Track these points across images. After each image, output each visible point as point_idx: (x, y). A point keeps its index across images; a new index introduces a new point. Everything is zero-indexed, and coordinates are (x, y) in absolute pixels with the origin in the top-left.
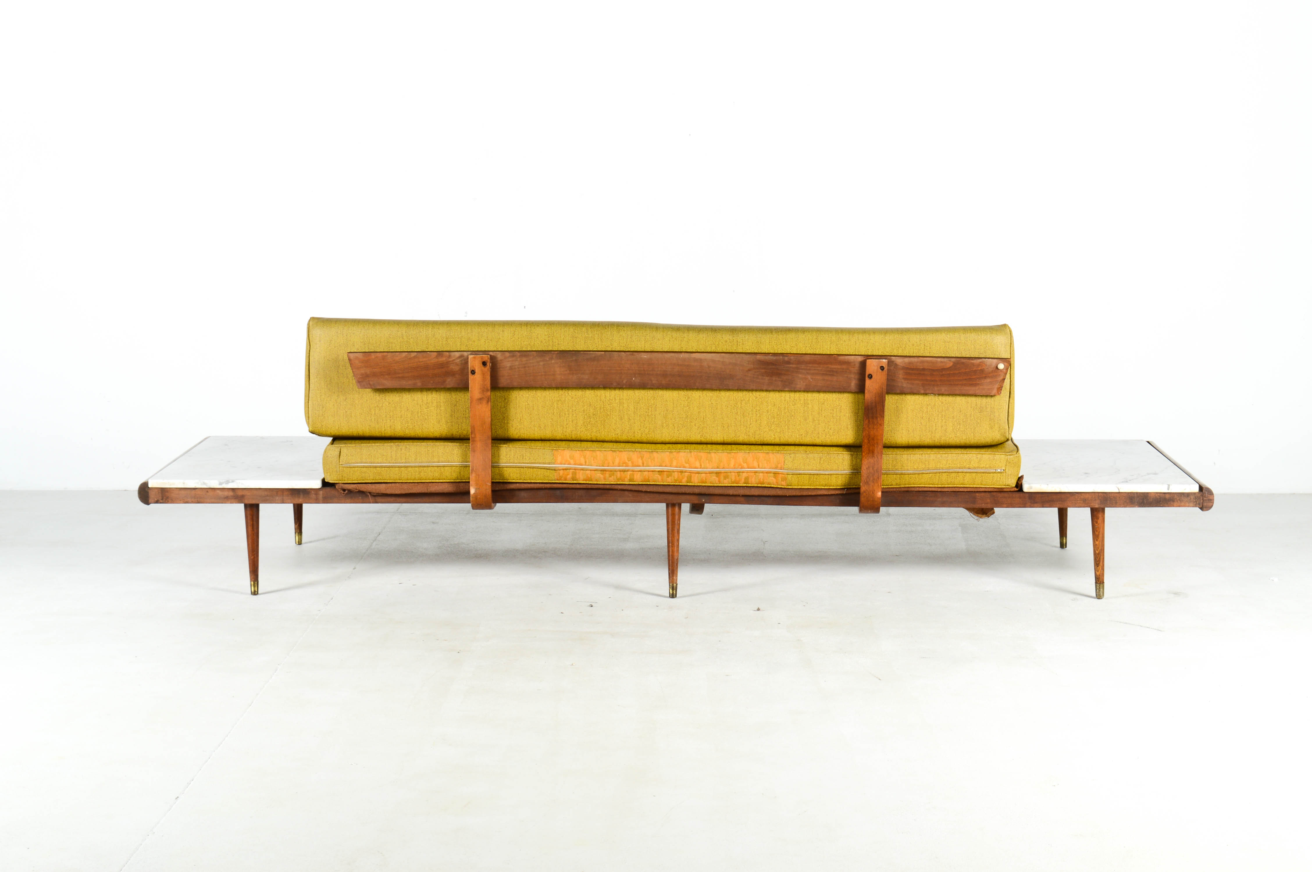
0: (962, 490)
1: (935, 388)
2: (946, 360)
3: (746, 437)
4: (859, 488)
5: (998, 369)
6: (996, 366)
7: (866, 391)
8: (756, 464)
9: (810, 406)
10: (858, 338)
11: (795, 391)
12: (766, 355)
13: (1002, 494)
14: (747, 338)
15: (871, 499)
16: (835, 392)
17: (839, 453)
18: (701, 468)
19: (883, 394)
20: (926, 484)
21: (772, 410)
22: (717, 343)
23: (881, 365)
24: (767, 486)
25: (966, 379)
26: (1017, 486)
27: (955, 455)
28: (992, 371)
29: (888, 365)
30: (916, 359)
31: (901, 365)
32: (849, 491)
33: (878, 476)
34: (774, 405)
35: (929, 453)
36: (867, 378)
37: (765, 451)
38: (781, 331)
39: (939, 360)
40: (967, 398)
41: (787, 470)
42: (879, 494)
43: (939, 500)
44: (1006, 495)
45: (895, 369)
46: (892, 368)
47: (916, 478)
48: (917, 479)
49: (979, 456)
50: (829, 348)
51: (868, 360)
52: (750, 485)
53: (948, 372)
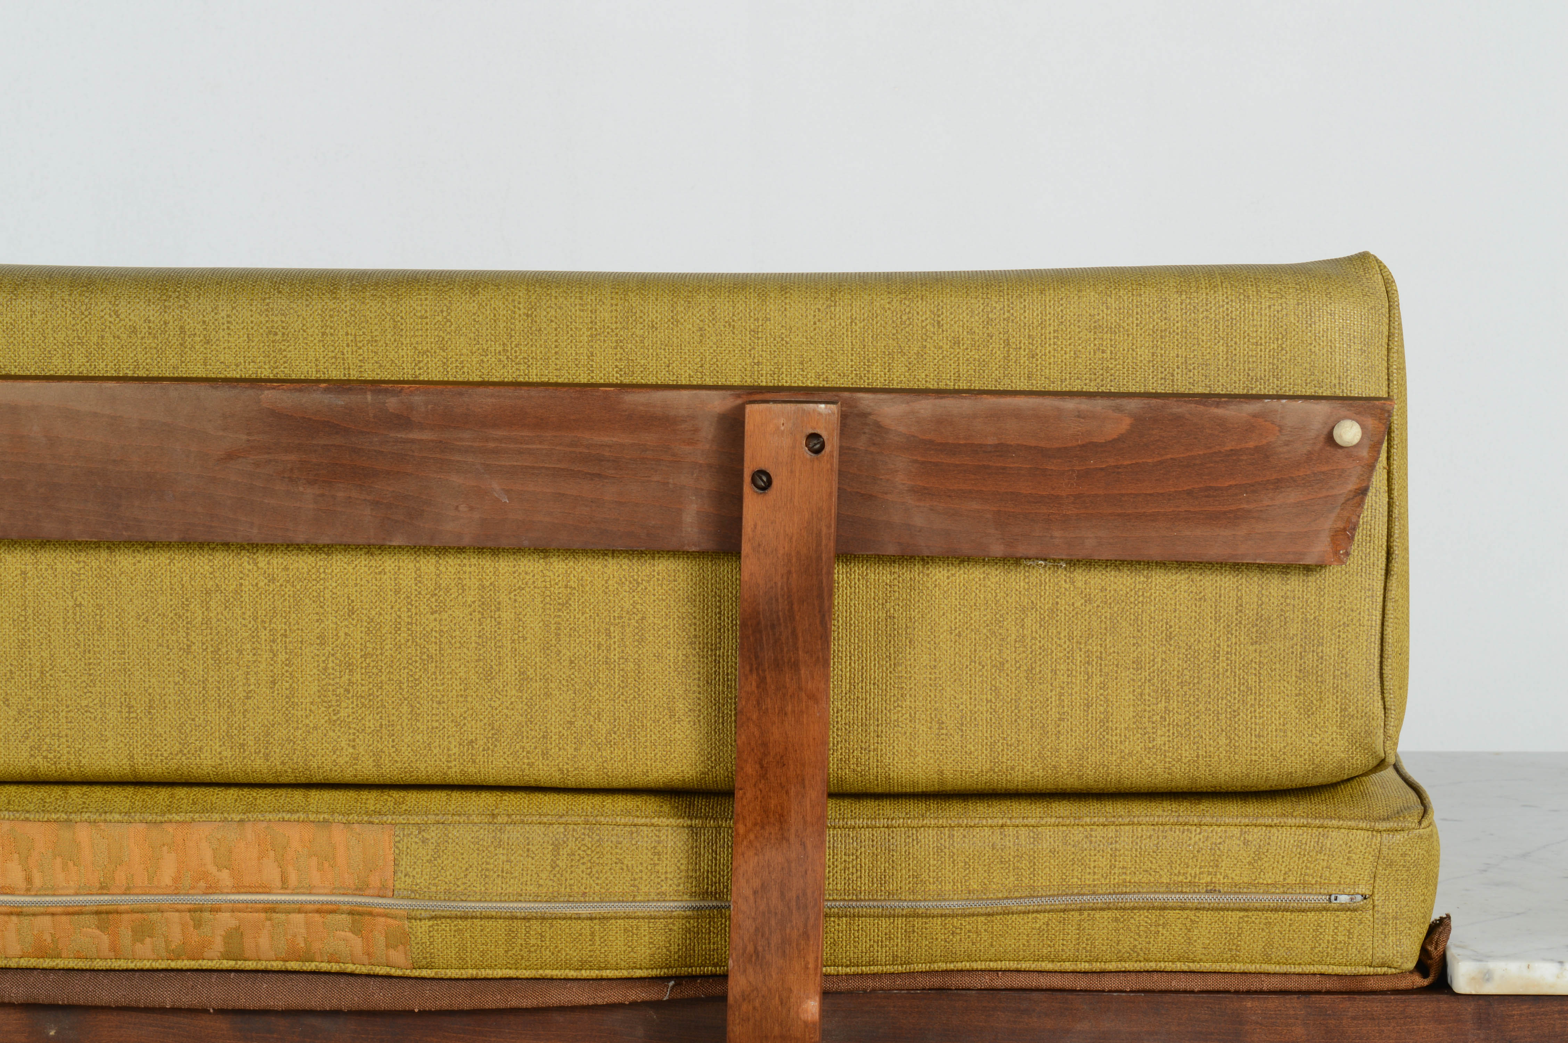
0: (1182, 986)
1: (1057, 534)
2: (1099, 404)
3: (227, 753)
4: (725, 977)
5: (1338, 446)
6: (1325, 431)
7: (746, 548)
8: (271, 873)
9: (507, 615)
10: (712, 311)
11: (442, 550)
12: (300, 390)
13: (1360, 1004)
14: (224, 314)
15: (777, 1030)
16: (614, 552)
17: (636, 821)
18: (28, 891)
19: (819, 558)
20: (1024, 959)
21: (342, 634)
22: (95, 340)
23: (811, 431)
24: (325, 966)
25: (1189, 493)
26: (1422, 967)
27: (1148, 831)
28: (1310, 453)
29: (842, 433)
30: (966, 405)
31: (902, 429)
32: (689, 992)
33: (806, 926)
34: (352, 612)
35: (1032, 821)
36: (748, 488)
37: (312, 817)
38: (377, 284)
39: (1070, 405)
40: (1196, 576)
41: (409, 898)
42: (812, 1007)
43: (1079, 1027)
44: (1375, 1005)
45: (872, 449)
46: (861, 443)
47: (977, 933)
48: (985, 936)
49: (1254, 835)
50: (584, 359)
51: (749, 408)
52: (250, 965)
53: (1112, 462)
